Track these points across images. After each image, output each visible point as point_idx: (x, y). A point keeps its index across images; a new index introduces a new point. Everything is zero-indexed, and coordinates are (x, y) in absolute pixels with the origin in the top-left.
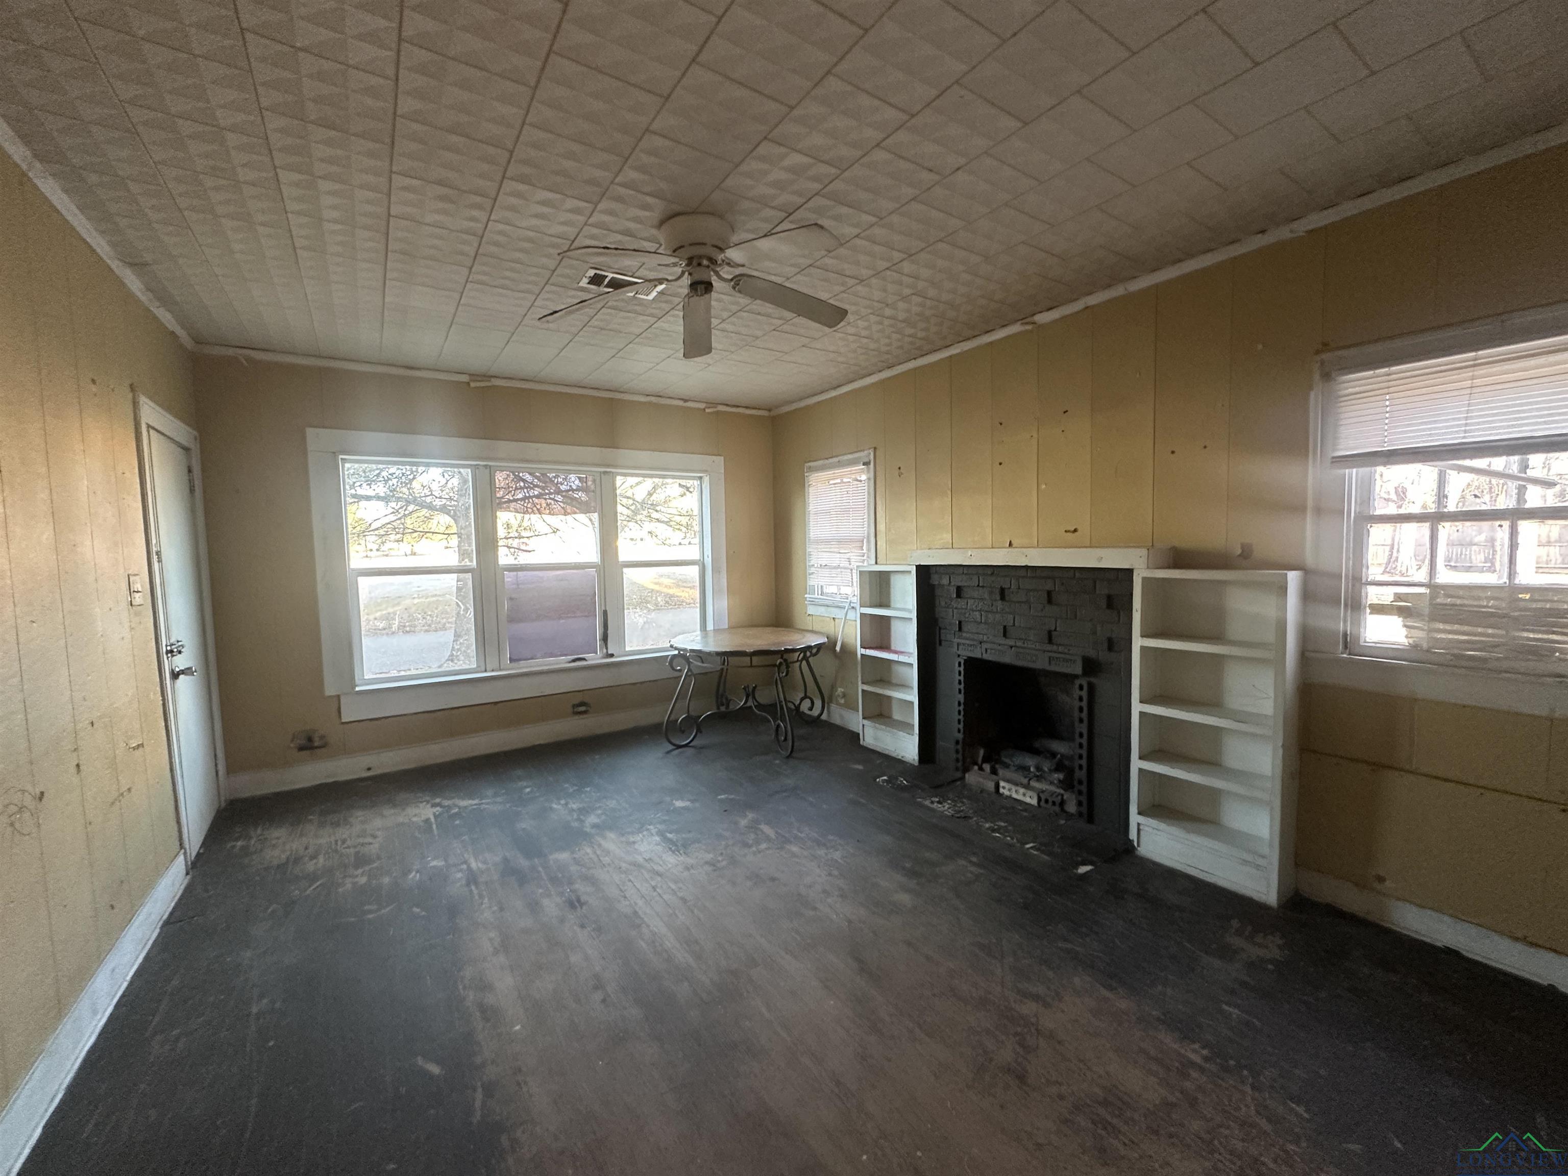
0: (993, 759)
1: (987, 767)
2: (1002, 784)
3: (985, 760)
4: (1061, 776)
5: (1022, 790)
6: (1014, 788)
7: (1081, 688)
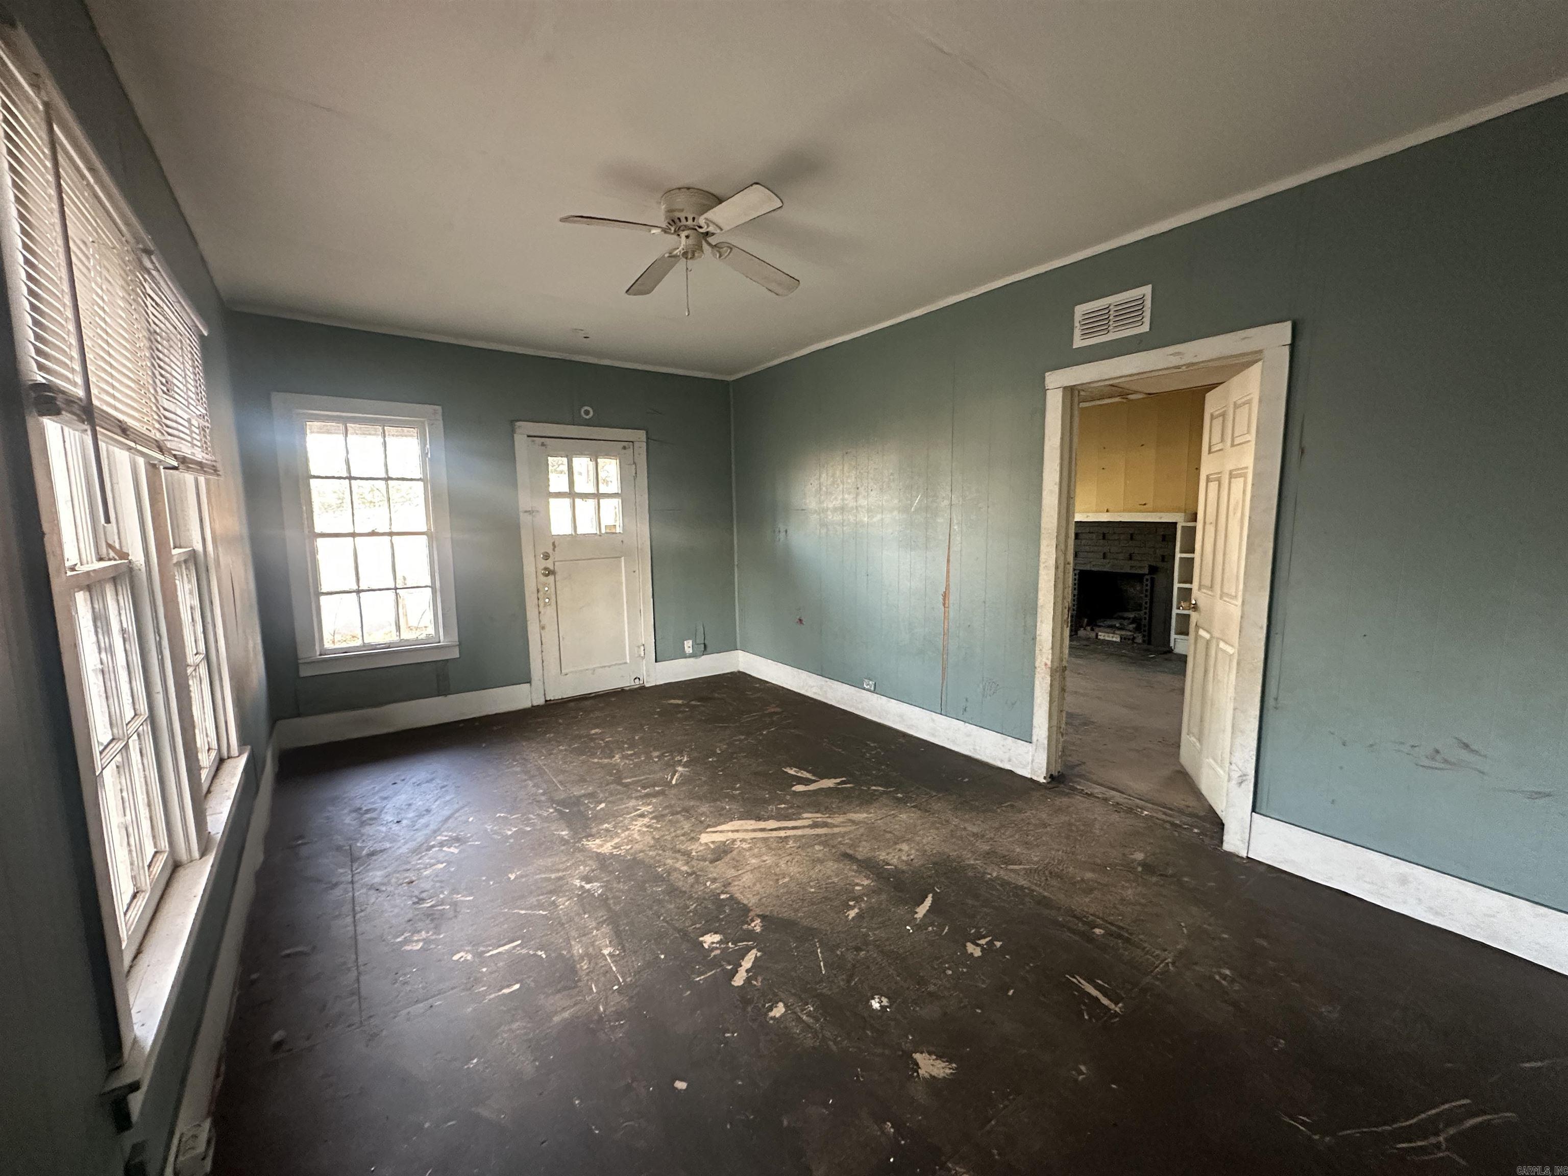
0: (1093, 624)
1: (1089, 628)
2: (1100, 634)
3: (1088, 625)
4: (1134, 626)
5: (1111, 635)
6: (1106, 635)
7: (1147, 580)
